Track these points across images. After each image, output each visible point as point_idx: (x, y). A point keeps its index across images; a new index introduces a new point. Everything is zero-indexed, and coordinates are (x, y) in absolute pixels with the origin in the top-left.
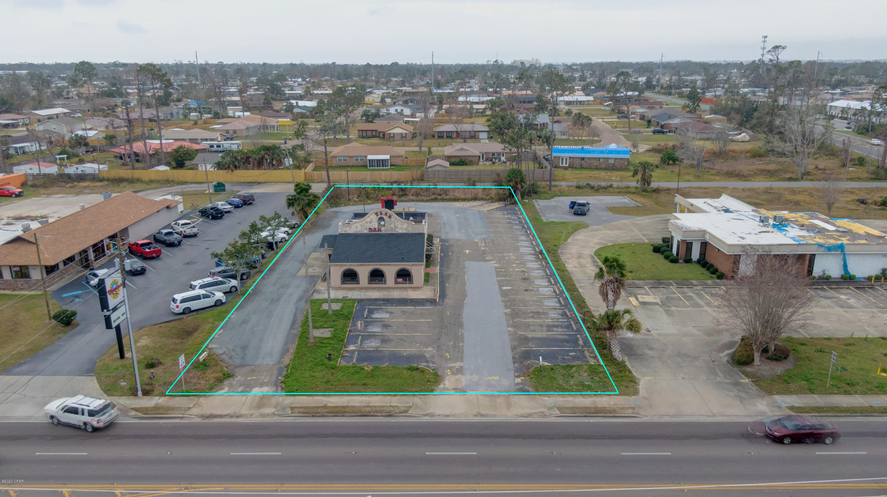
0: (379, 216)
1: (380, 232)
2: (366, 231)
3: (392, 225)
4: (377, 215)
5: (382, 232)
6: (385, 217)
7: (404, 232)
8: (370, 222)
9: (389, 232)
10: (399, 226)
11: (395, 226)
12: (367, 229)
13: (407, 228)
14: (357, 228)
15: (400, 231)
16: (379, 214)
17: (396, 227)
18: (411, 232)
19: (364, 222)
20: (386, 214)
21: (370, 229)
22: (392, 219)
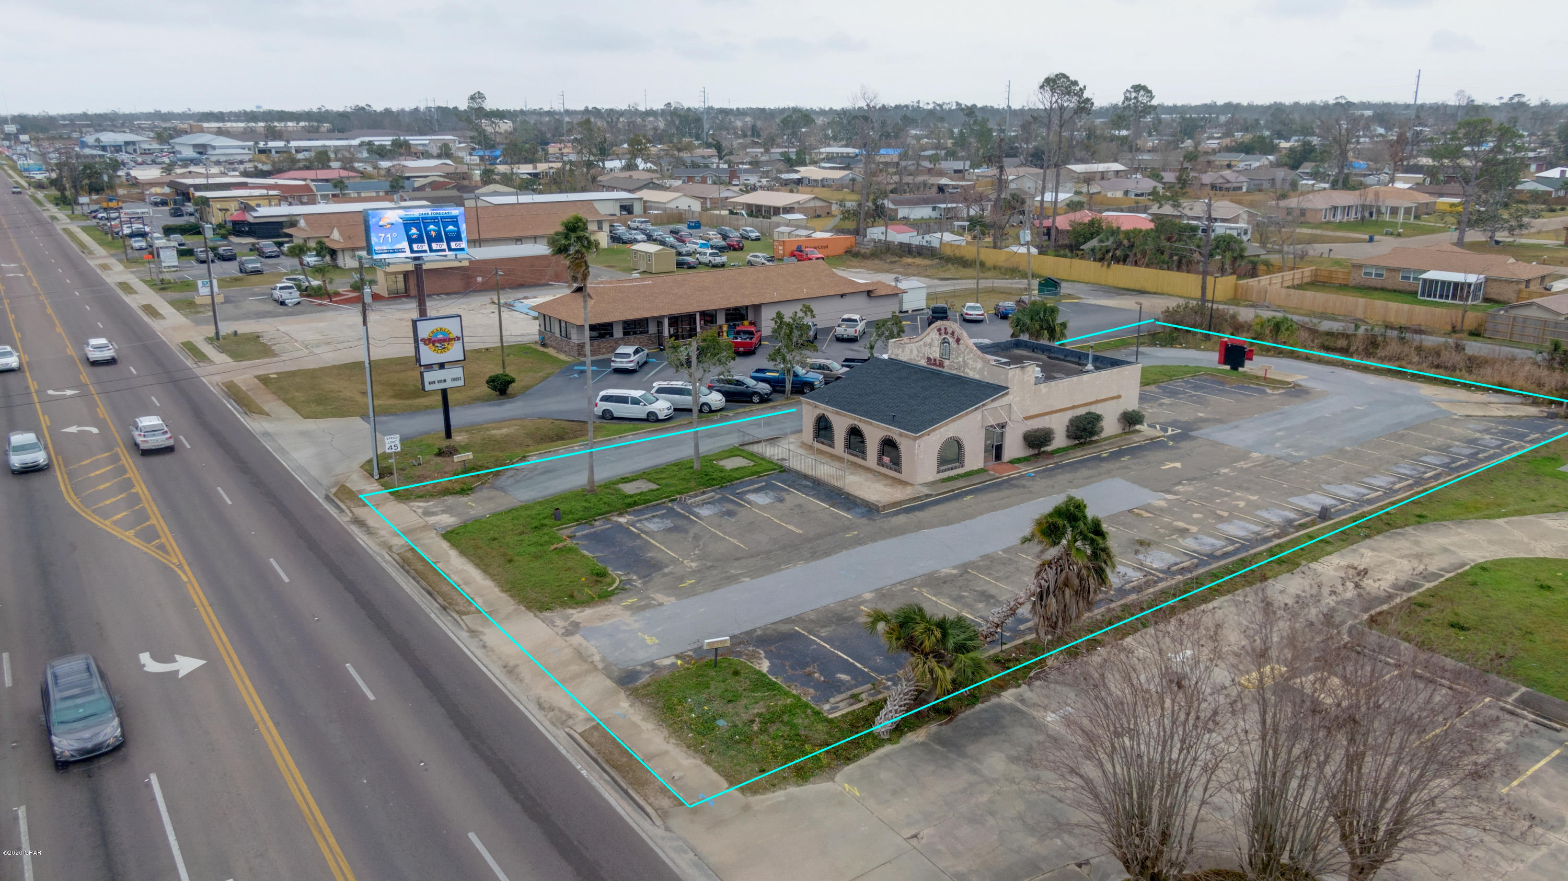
0: (944, 336)
1: (941, 369)
2: (923, 363)
3: (961, 359)
4: (940, 334)
5: (944, 370)
6: (951, 340)
7: (977, 377)
8: (930, 345)
9: (954, 372)
10: (971, 362)
11: (964, 360)
12: (923, 357)
13: (981, 371)
14: (911, 352)
15: (972, 374)
16: (943, 331)
17: (966, 364)
18: (987, 380)
19: (922, 343)
20: (953, 333)
21: (929, 359)
22: (961, 346)
